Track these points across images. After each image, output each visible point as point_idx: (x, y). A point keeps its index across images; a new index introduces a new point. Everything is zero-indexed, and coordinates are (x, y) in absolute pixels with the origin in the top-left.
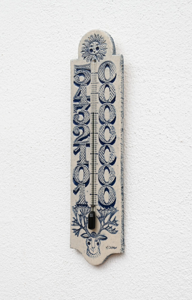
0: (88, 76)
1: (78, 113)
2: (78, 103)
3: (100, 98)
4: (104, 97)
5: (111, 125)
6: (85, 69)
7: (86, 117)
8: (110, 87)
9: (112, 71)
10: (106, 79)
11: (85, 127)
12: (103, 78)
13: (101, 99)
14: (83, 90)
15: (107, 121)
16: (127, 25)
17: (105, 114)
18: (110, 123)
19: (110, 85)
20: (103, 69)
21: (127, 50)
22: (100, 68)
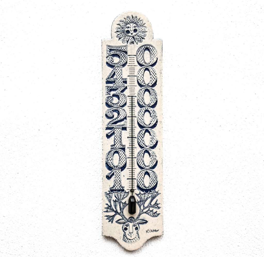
2: (111, 85)
6: (120, 51)
9: (153, 55)
11: (120, 110)
12: (143, 61)
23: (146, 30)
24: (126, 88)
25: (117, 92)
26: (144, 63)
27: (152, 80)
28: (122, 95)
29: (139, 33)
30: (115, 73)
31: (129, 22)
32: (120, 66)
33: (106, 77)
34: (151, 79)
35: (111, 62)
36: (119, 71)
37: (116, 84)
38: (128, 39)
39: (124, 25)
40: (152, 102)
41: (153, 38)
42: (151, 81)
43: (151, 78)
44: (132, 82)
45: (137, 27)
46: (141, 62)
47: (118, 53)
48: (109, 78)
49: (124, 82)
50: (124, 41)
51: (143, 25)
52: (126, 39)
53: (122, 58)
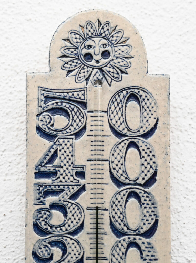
0: (80, 117)
1: (47, 206)
2: (48, 181)
3: (114, 172)
4: (125, 172)
5: (144, 239)
6: (69, 100)
7: (72, 218)
8: (141, 149)
9: (148, 110)
10: (129, 130)
11: (68, 241)
12: (123, 126)
13: (115, 176)
14: (63, 151)
15: (135, 231)
16: (156, 11)
17: (128, 212)
18: (142, 235)
19: (140, 144)
20: (120, 105)
21: (158, 67)
22: (112, 101)
23: (132, 54)
24: (83, 188)
25: (62, 199)
26: (126, 130)
27: (146, 171)
28: (74, 206)
29: (115, 61)
30: (56, 152)
31: (90, 34)
32: (69, 137)
33: (36, 161)
34: (143, 167)
35: (49, 126)
36: (65, 147)
37: (59, 178)
38: (88, 75)
39: (79, 41)
40: (144, 224)
41: (147, 73)
42: (143, 172)
43: (143, 164)
44: (98, 173)
45: (110, 47)
46: (119, 126)
47: (65, 105)
48: (43, 164)
49: (78, 174)
50: (79, 79)
51: (123, 42)
52: (84, 72)
53: (73, 118)
